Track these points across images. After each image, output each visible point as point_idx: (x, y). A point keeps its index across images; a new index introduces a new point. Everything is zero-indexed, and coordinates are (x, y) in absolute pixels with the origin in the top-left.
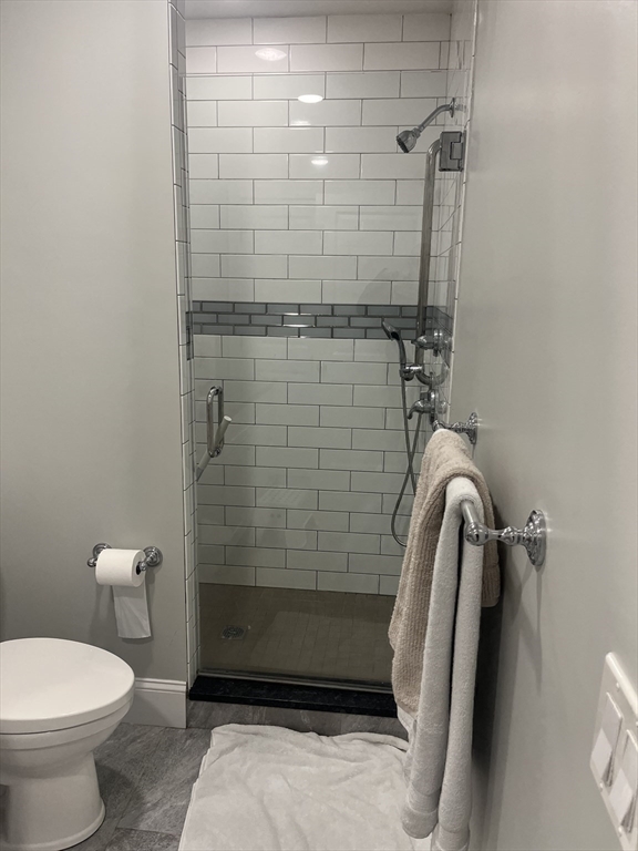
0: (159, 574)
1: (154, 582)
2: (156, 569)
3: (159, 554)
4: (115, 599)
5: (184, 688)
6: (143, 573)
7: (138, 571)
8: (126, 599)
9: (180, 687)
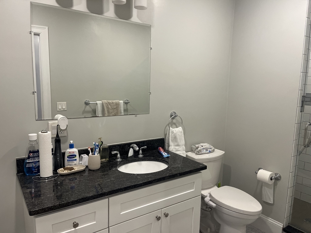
0: (279, 183)
1: (277, 185)
2: (278, 181)
3: (280, 177)
4: (263, 187)
5: (282, 226)
6: (273, 181)
7: (271, 179)
8: (266, 188)
9: (281, 225)
